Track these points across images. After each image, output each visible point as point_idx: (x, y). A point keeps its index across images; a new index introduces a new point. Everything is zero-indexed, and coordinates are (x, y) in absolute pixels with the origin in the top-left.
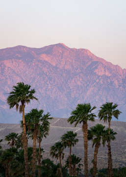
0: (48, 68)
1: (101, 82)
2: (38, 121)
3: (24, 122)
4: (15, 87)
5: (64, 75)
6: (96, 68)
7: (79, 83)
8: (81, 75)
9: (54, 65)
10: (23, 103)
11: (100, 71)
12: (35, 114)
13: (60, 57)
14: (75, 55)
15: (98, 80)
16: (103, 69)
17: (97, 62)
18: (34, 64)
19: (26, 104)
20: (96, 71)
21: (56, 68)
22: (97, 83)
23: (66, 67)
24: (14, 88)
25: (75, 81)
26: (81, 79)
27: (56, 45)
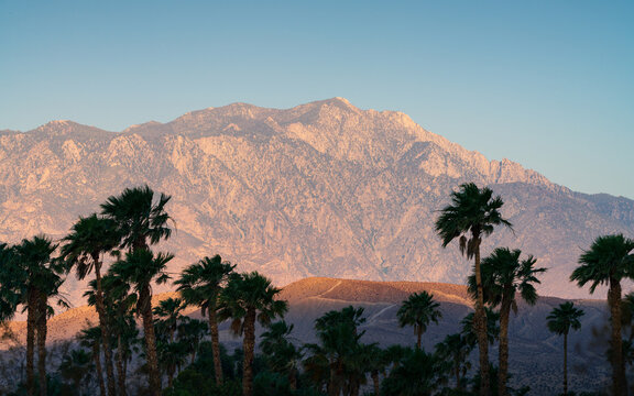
0: (307, 159)
1: (437, 191)
2: (512, 278)
3: (478, 281)
4: (458, 195)
5: (347, 174)
6: (424, 158)
7: (383, 195)
8: (388, 174)
9: (322, 150)
10: (476, 233)
11: (433, 164)
12: (505, 261)
13: (337, 132)
14: (373, 126)
15: (429, 188)
16: (441, 161)
17: (427, 143)
18: (272, 148)
19: (483, 235)
20: (424, 165)
21: (327, 157)
22: (427, 195)
23: (352, 156)
24: (455, 197)
25: (372, 190)
26: (387, 186)
27: (328, 102)
